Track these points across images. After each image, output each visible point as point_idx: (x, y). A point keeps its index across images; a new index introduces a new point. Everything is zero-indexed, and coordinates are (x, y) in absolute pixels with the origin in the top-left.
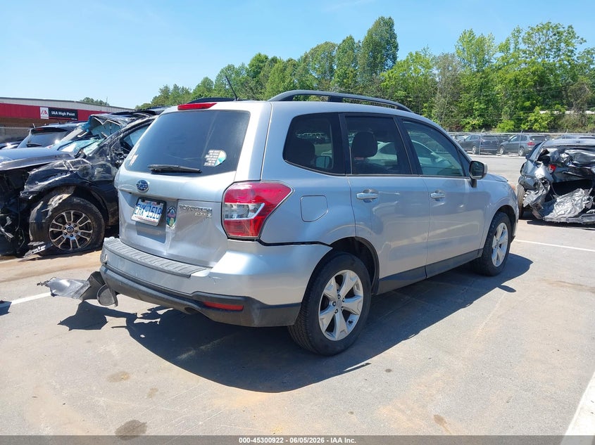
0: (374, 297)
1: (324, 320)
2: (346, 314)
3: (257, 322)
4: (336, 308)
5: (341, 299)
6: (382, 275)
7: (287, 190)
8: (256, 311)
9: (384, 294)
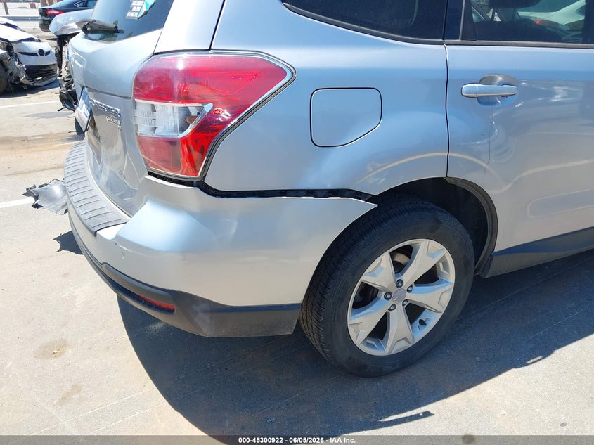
0: (477, 279)
1: (360, 325)
2: (414, 312)
3: (206, 328)
4: (391, 302)
5: (405, 286)
6: (501, 245)
7: (278, 73)
8: (201, 315)
9: (501, 276)
